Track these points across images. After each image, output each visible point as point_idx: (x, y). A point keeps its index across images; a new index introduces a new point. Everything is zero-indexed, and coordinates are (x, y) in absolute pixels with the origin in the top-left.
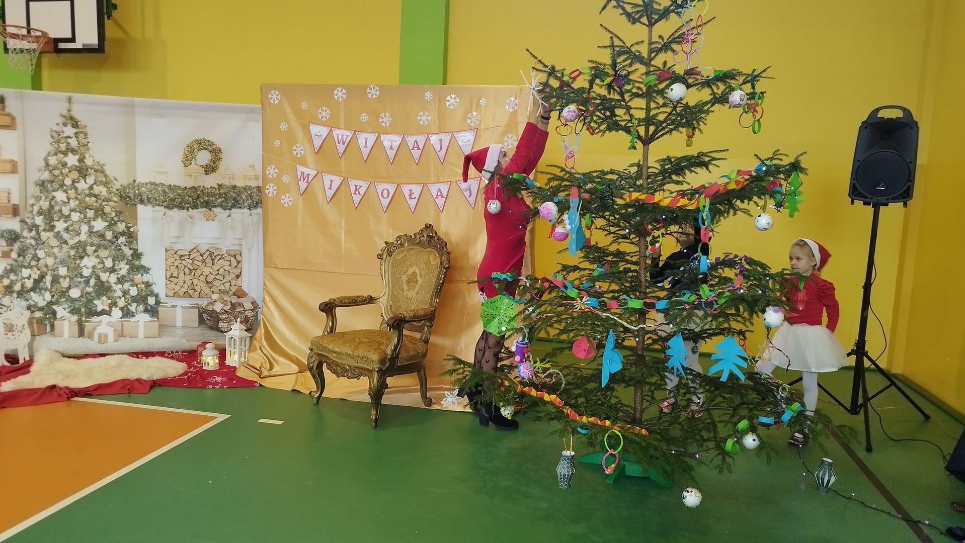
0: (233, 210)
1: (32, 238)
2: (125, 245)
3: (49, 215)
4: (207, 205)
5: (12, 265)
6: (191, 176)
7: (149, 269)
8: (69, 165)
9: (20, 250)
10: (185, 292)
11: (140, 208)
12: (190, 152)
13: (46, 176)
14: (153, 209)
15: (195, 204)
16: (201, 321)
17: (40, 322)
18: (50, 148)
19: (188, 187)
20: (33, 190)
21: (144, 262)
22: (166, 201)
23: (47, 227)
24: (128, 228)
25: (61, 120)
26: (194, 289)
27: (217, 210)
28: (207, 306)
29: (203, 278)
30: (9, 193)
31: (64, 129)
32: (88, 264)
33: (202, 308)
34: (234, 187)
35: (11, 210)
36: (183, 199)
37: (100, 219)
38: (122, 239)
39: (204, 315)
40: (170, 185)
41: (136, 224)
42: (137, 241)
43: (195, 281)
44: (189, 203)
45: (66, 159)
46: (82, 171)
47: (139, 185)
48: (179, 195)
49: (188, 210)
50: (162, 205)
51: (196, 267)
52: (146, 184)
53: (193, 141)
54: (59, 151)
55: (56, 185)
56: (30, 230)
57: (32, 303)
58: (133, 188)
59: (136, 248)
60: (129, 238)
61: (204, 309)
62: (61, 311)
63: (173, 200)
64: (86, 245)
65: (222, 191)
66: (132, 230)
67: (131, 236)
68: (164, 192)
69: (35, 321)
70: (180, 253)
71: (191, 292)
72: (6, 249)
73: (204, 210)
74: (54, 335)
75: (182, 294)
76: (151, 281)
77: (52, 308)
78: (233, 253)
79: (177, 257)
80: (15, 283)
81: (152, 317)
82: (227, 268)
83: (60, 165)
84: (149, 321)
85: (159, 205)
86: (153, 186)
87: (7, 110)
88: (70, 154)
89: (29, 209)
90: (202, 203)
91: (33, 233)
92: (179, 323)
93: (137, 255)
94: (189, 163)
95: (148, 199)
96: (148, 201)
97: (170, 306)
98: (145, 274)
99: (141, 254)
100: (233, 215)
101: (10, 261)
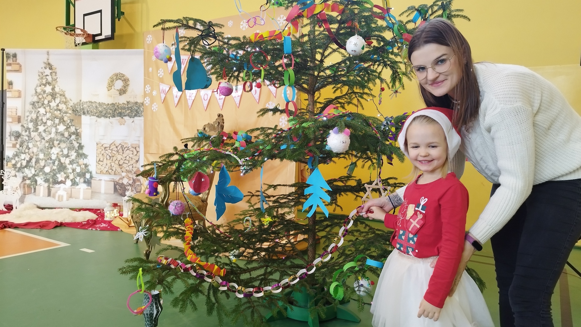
0: (136, 118)
1: (27, 136)
2: (74, 140)
3: (36, 122)
4: (121, 115)
5: (16, 152)
6: (111, 96)
7: (87, 156)
8: (47, 92)
9: (21, 143)
10: (107, 171)
11: (83, 117)
12: (111, 81)
13: (35, 99)
14: (90, 118)
15: (114, 114)
16: (115, 190)
17: (29, 186)
18: (38, 83)
19: (110, 104)
20: (29, 107)
21: (85, 151)
22: (97, 113)
23: (34, 129)
24: (76, 130)
25: (44, 65)
26: (112, 169)
27: (127, 118)
28: (119, 180)
29: (117, 162)
30: (17, 109)
31: (45, 70)
32: (55, 151)
33: (116, 182)
34: (136, 103)
35: (17, 120)
36: (107, 112)
37: (62, 124)
38: (73, 137)
39: (117, 186)
40: (100, 103)
41: (80, 127)
42: (81, 138)
43: (113, 164)
44: (110, 114)
45: (45, 89)
46: (53, 95)
47: (83, 103)
48: (105, 109)
49: (109, 118)
50: (95, 115)
51: (113, 155)
52: (87, 102)
53: (113, 75)
54: (42, 84)
55: (40, 104)
56: (26, 131)
57: (25, 175)
58: (80, 105)
59: (80, 142)
60: (77, 136)
61: (117, 182)
62: (40, 180)
63: (101, 112)
64: (54, 140)
65: (129, 106)
66: (78, 131)
67: (78, 134)
68: (96, 107)
69: (26, 186)
70: (105, 146)
71: (110, 171)
72: (14, 142)
73: (119, 118)
74: (35, 195)
75: (105, 172)
76: (88, 164)
77: (35, 179)
78: (134, 146)
79: (103, 148)
80: (18, 163)
81: (88, 186)
82: (131, 156)
83: (42, 92)
84: (86, 189)
85: (93, 115)
86: (90, 103)
87: (18, 61)
88: (48, 85)
89: (26, 118)
90: (118, 113)
91: (27, 133)
92: (103, 191)
93: (81, 147)
94: (110, 88)
95: (88, 111)
96: (88, 113)
97: (98, 179)
98: (85, 159)
99: (83, 146)
100: (135, 121)
101: (16, 150)
